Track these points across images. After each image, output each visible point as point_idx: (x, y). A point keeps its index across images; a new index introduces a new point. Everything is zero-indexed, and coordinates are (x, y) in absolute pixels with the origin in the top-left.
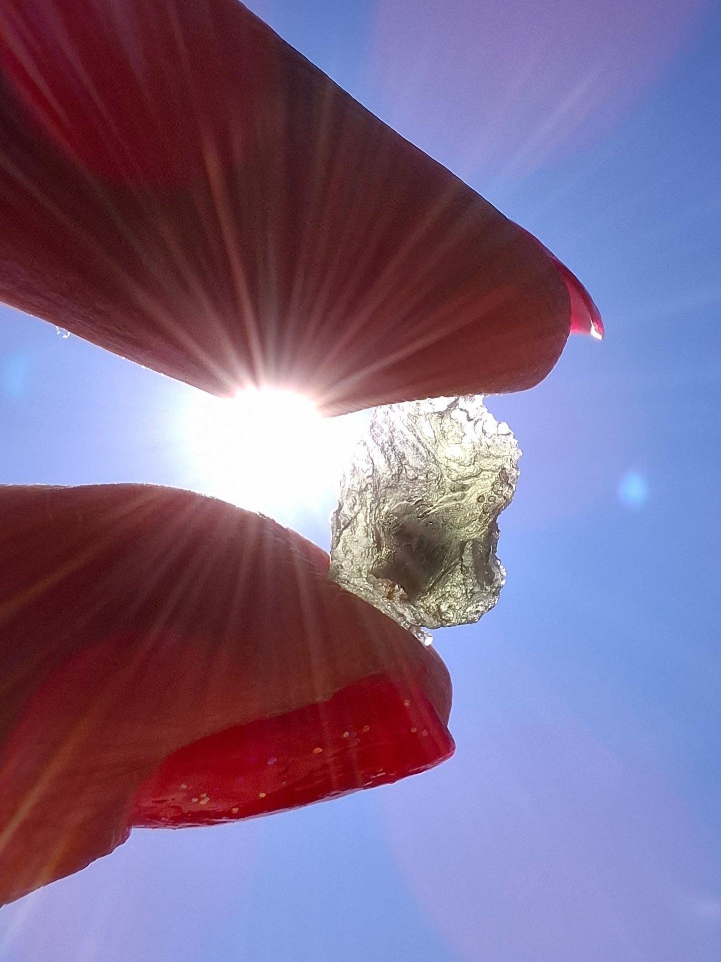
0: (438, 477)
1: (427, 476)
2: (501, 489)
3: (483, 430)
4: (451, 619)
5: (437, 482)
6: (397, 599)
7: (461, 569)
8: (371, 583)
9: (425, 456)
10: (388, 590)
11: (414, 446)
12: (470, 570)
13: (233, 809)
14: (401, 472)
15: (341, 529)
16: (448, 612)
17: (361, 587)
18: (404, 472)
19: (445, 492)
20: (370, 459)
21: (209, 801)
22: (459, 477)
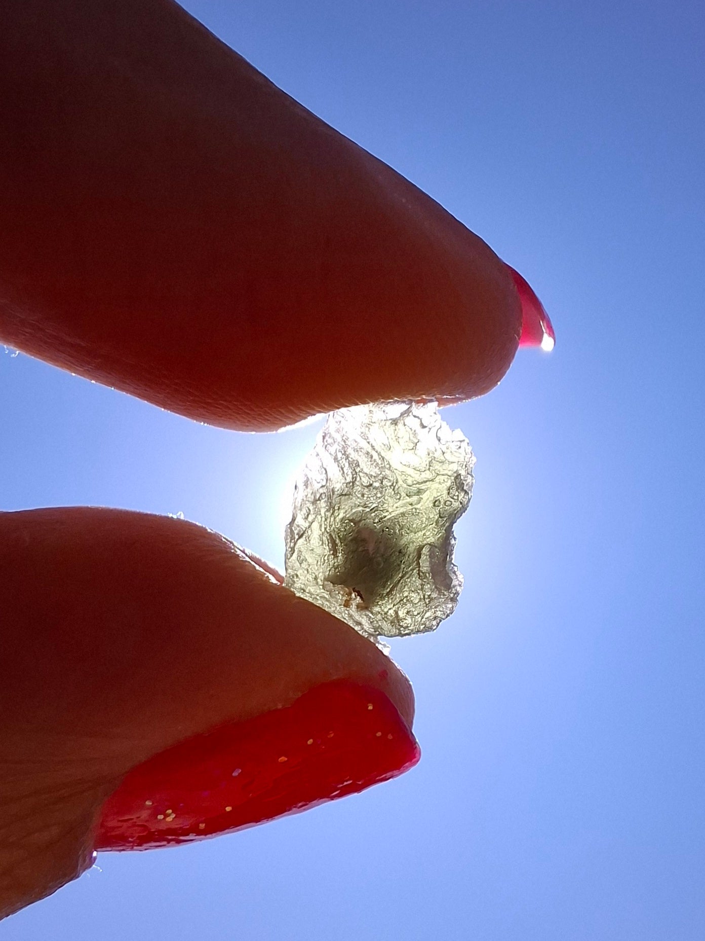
0: (393, 483)
1: (382, 483)
2: (457, 493)
3: (437, 436)
4: (409, 625)
5: (392, 487)
6: (354, 607)
7: (419, 574)
8: (327, 591)
9: (380, 463)
10: (345, 598)
11: (368, 453)
12: (428, 575)
14: (356, 480)
15: (296, 540)
16: (406, 618)
17: (317, 595)
18: (358, 479)
19: (400, 497)
20: (323, 469)
22: (415, 482)
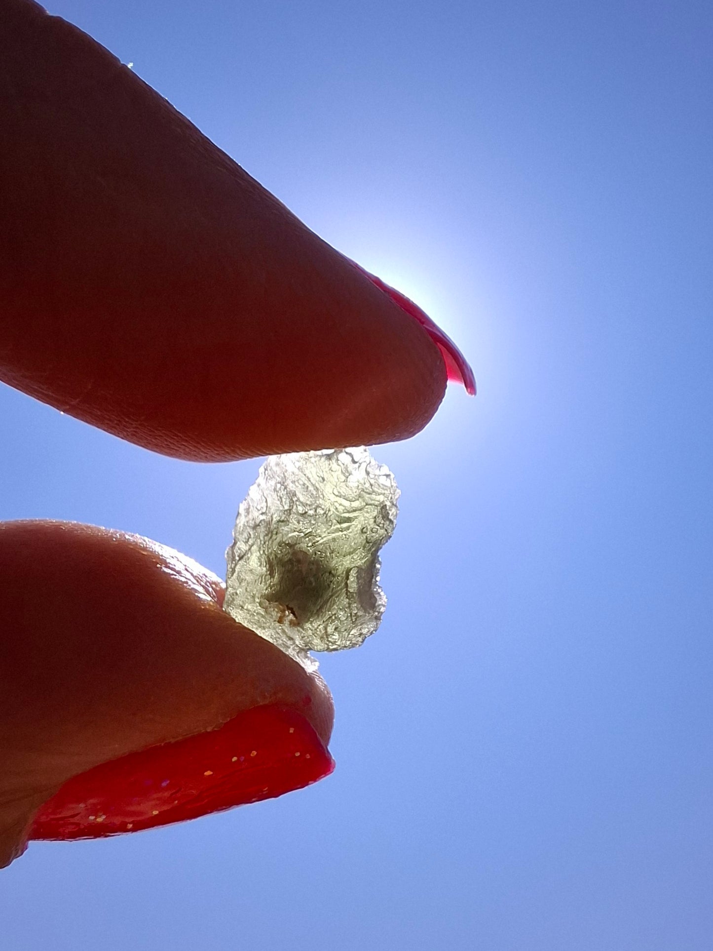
0: (326, 511)
1: (316, 511)
2: (383, 522)
3: (366, 471)
4: (337, 641)
5: (325, 515)
6: (287, 623)
7: (347, 594)
8: (263, 608)
9: (315, 493)
10: (279, 615)
11: (304, 484)
12: (354, 595)
13: (128, 825)
14: (292, 508)
15: (236, 561)
16: (334, 634)
17: (254, 612)
18: (295, 507)
19: (332, 524)
20: (263, 498)
21: (106, 818)
22: (345, 511)
